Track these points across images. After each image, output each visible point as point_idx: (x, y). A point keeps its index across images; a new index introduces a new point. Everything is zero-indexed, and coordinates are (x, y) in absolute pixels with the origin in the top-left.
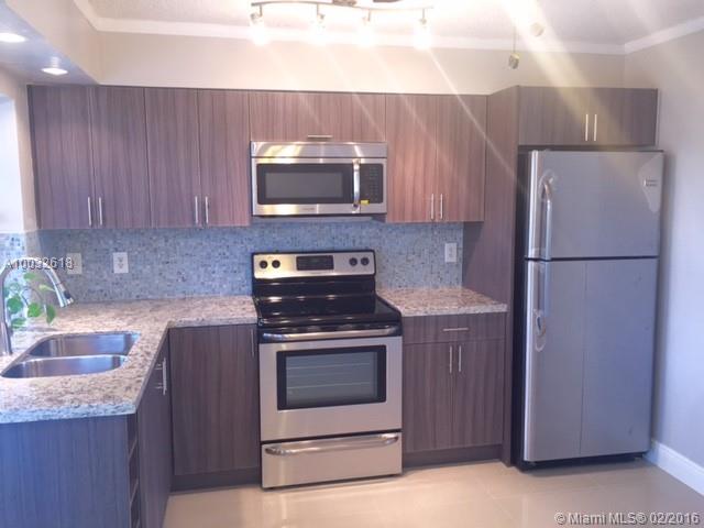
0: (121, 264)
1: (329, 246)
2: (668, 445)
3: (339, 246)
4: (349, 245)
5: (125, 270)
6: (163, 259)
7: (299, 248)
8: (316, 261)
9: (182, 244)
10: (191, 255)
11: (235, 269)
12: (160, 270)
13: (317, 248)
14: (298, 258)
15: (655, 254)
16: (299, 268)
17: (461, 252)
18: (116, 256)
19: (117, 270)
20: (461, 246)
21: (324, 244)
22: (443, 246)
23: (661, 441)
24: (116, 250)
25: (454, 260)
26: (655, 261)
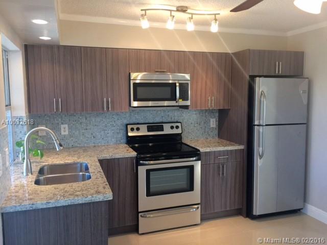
0: (65, 130)
1: (161, 120)
2: (312, 205)
3: (165, 120)
4: (169, 120)
5: (67, 133)
6: (85, 128)
7: (147, 122)
8: (156, 127)
9: (93, 120)
10: (98, 126)
11: (118, 131)
12: (83, 133)
13: (155, 122)
14: (148, 126)
15: (305, 122)
16: (148, 131)
17: (217, 122)
18: (62, 126)
19: (63, 133)
20: (217, 120)
21: (158, 120)
22: (210, 120)
23: (308, 203)
24: (62, 124)
25: (215, 126)
26: (305, 125)
